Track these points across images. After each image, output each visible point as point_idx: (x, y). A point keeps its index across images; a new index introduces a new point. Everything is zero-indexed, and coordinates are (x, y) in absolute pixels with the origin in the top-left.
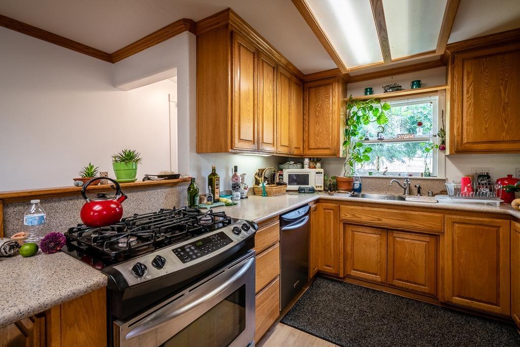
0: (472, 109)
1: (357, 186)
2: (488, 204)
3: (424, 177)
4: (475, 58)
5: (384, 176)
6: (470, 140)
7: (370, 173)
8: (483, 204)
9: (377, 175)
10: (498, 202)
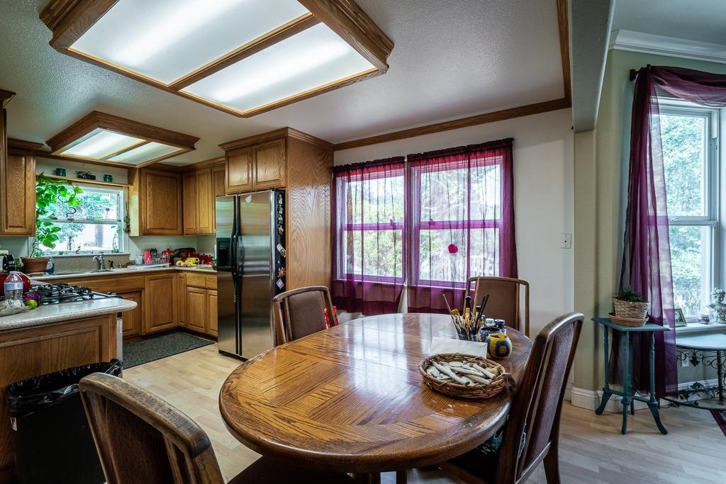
0: (152, 207)
1: (49, 267)
2: (164, 266)
3: (114, 254)
4: (153, 175)
5: (78, 255)
6: (152, 227)
7: (61, 253)
8: (160, 267)
9: (69, 255)
10: (168, 264)
